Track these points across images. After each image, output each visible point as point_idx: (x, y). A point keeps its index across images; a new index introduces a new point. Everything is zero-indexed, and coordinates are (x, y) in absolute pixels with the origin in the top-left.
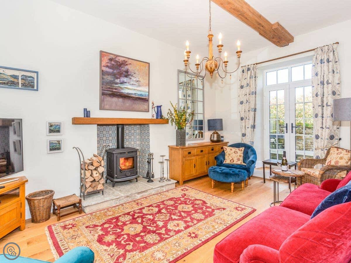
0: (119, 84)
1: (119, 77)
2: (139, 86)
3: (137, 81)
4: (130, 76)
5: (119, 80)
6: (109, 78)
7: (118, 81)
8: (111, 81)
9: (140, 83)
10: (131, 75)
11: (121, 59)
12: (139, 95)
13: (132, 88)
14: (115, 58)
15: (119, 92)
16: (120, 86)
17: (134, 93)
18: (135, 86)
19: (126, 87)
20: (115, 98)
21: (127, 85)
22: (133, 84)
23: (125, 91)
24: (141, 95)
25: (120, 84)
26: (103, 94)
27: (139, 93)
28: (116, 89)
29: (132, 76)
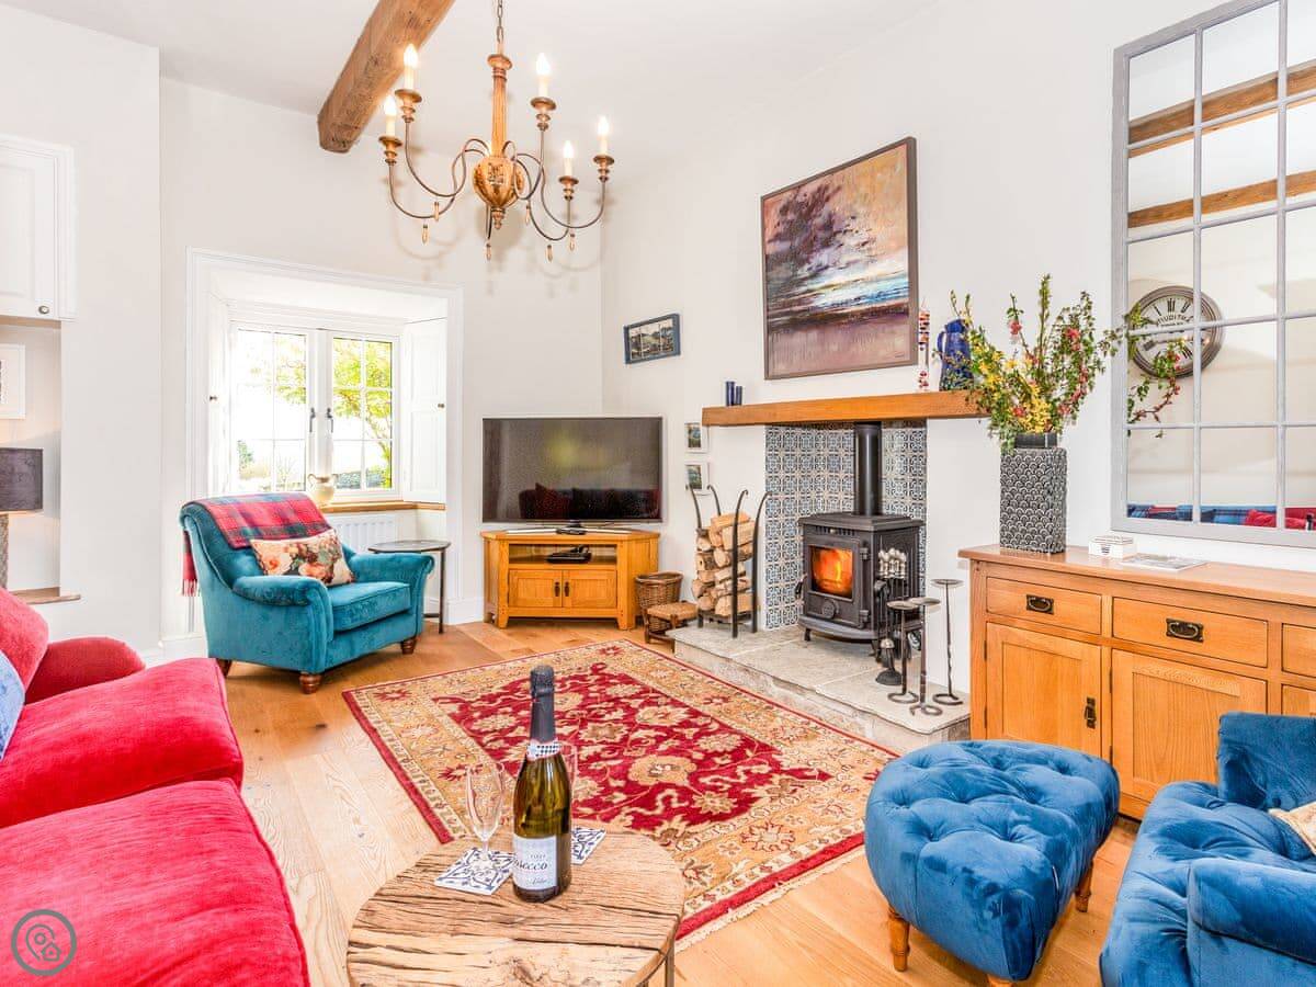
0: (806, 283)
1: (805, 256)
2: (872, 260)
3: (863, 244)
4: (838, 236)
5: (807, 266)
6: (783, 272)
7: (804, 272)
8: (788, 279)
9: (873, 246)
10: (840, 232)
11: (811, 188)
12: (872, 297)
13: (847, 279)
14: (795, 198)
15: (808, 310)
16: (811, 287)
17: (853, 297)
18: (857, 265)
19: (826, 282)
20: (799, 333)
21: (830, 276)
22: (848, 264)
23: (825, 301)
24: (879, 296)
25: (810, 281)
26: (771, 329)
27: (871, 290)
28: (800, 302)
29: (845, 232)
